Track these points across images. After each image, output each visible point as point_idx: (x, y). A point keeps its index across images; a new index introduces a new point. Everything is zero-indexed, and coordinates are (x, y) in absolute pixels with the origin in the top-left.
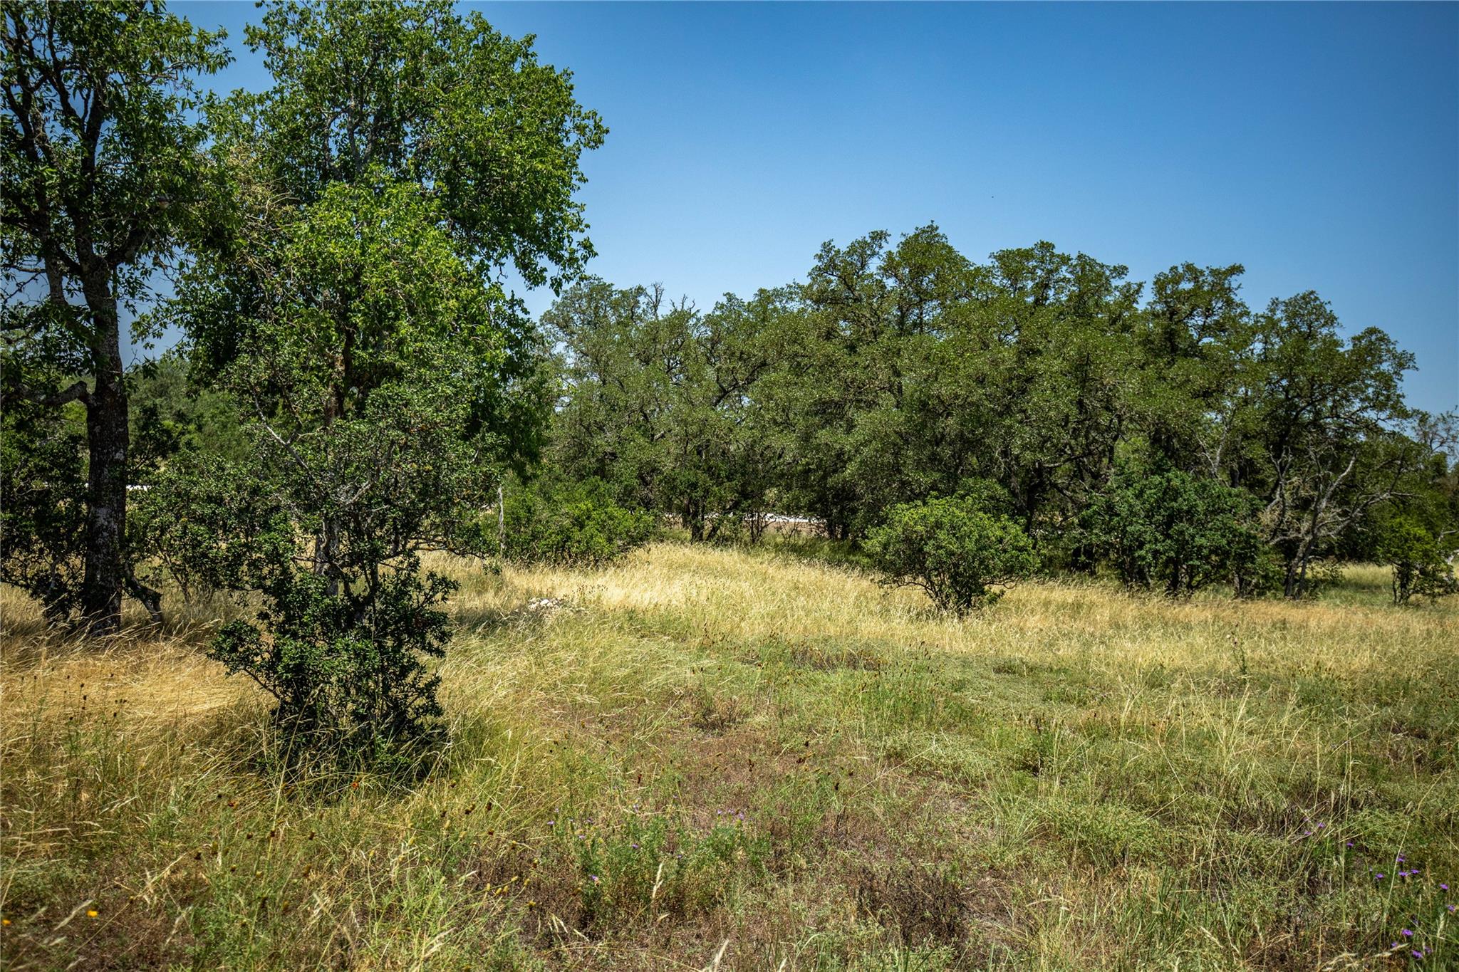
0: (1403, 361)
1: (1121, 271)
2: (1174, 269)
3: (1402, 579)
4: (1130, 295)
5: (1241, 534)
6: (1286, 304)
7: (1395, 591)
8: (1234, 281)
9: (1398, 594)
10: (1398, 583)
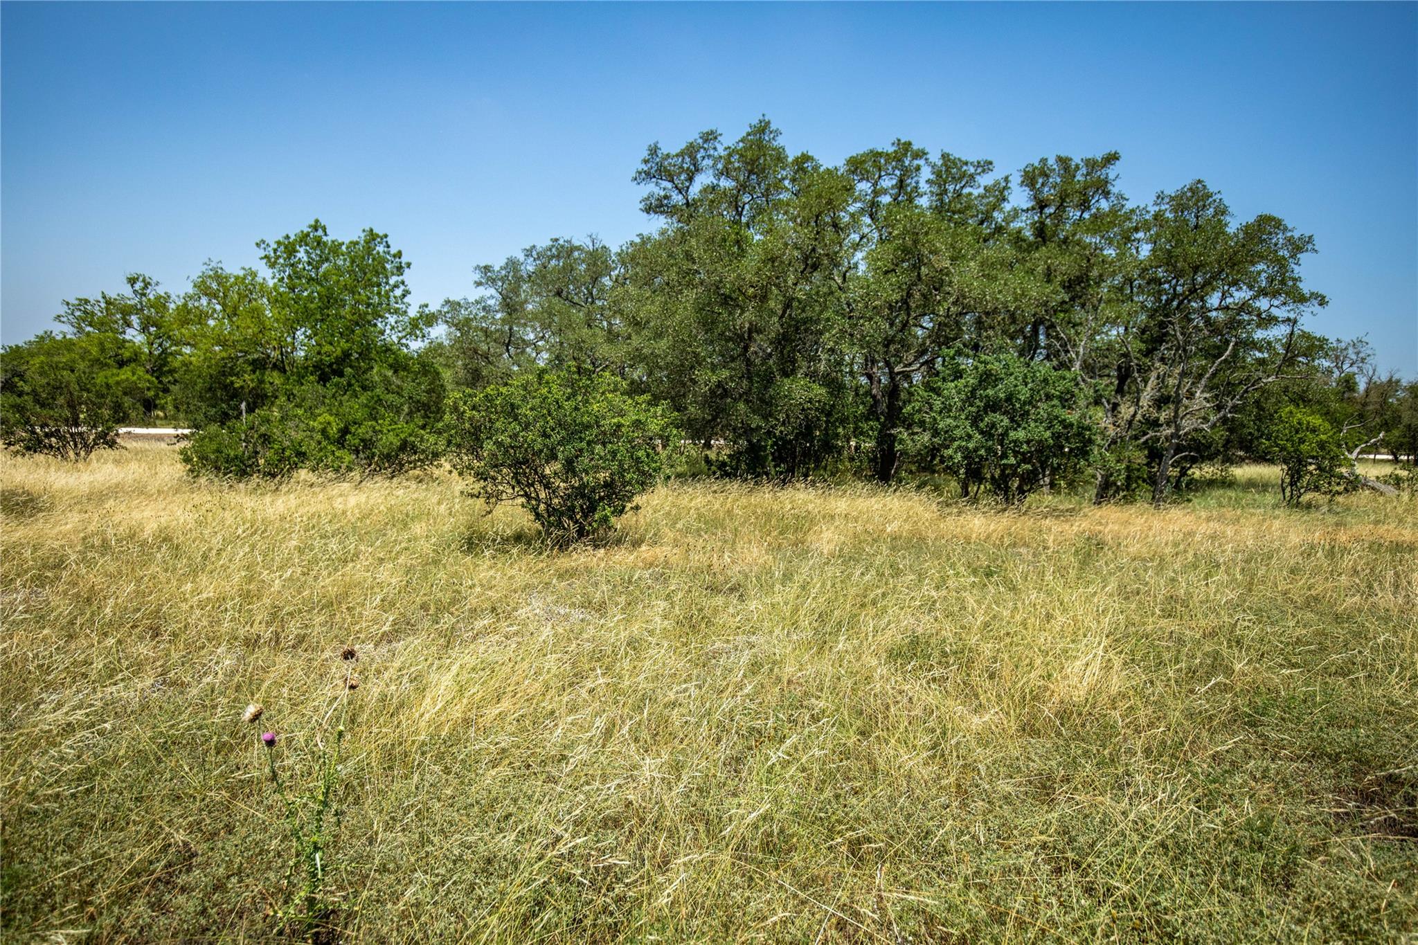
0: (1299, 246)
1: (986, 166)
2: (1044, 161)
3: (1292, 477)
4: (999, 193)
5: (1071, 425)
6: (1172, 199)
7: (1283, 490)
8: (1111, 172)
9: (1288, 494)
10: (1288, 480)
